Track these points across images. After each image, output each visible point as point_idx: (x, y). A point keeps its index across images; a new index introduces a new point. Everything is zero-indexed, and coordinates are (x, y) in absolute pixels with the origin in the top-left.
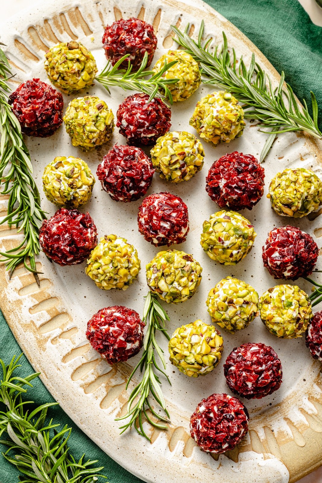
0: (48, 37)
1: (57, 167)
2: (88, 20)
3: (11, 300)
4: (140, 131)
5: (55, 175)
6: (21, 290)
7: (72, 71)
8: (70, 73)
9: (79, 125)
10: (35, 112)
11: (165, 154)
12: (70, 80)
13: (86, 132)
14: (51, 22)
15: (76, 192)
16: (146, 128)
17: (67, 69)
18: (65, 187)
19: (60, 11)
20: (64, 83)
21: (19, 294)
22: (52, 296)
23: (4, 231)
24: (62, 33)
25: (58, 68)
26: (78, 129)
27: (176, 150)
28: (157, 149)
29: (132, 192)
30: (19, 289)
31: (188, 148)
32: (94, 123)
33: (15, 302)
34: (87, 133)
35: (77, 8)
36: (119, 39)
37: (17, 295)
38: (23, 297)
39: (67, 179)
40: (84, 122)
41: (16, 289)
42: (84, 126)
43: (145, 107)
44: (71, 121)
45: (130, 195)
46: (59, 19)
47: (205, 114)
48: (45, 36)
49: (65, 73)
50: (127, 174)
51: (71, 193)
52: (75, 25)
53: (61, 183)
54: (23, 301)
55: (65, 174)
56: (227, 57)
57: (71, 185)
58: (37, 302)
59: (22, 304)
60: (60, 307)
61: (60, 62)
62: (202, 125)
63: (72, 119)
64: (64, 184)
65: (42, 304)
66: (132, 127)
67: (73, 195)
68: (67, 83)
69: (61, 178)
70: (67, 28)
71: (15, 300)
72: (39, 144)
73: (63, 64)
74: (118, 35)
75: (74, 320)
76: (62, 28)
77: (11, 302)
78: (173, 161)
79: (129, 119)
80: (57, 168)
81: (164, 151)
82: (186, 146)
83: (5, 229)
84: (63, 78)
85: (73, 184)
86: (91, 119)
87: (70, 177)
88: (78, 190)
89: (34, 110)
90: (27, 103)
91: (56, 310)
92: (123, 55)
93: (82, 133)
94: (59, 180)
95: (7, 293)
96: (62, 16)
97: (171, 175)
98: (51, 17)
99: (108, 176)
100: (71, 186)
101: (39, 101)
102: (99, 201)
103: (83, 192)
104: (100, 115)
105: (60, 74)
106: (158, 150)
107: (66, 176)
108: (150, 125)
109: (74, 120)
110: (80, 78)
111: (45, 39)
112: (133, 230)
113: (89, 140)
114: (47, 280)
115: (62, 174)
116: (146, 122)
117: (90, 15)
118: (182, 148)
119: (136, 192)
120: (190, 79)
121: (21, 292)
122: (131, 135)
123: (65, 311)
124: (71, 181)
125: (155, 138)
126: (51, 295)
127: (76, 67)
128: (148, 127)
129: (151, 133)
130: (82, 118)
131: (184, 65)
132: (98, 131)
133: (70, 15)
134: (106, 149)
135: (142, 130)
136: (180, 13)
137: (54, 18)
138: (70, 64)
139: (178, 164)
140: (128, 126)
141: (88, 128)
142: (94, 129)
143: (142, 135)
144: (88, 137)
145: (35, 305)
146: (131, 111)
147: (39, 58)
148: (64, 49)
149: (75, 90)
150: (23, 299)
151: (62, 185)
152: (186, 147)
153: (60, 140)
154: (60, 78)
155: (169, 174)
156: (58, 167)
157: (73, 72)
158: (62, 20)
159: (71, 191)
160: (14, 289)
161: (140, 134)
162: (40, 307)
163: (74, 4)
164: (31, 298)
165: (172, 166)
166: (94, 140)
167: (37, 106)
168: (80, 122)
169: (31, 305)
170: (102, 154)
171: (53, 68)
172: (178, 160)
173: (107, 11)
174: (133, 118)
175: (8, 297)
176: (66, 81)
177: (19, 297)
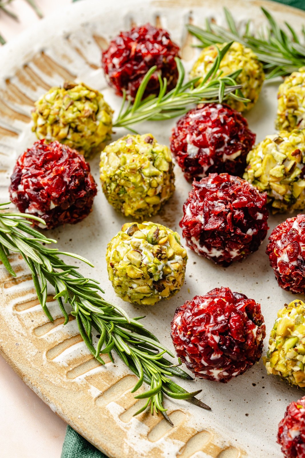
0: (18, 100)
1: (131, 232)
2: (64, 63)
3: (143, 453)
4: (221, 152)
5: (129, 245)
6: (150, 435)
7: (85, 113)
8: (84, 117)
9: (133, 171)
10: (62, 177)
11: (272, 165)
12: (86, 130)
13: (145, 178)
14: (15, 81)
15: (167, 266)
16: (226, 145)
17: (78, 113)
18: (149, 259)
19: (21, 63)
20: (77, 136)
21: (149, 440)
22: (198, 430)
23: (81, 365)
24: (34, 89)
25: (64, 117)
26: (132, 178)
27: (287, 151)
28: (255, 165)
29: (250, 232)
30: (146, 433)
31: (300, 145)
32: (152, 162)
33: (150, 452)
34: (148, 178)
35: (42, 53)
36: (133, 53)
37: (147, 442)
38: (158, 442)
39: (151, 245)
40: (139, 165)
41: (141, 435)
42: (140, 170)
43: (214, 117)
44: (118, 172)
45: (248, 236)
46: (24, 73)
47: (298, 100)
48: (14, 100)
49: (77, 120)
50: (235, 204)
51: (160, 268)
52: (49, 74)
53: (142, 253)
54: (161, 449)
55: (146, 239)
56: (282, 34)
57: (158, 253)
58: (182, 444)
59: (161, 452)
60: (218, 441)
61: (64, 107)
62: (299, 119)
63: (119, 168)
64: (146, 254)
65: (190, 445)
66: (207, 151)
67: (162, 270)
68: (82, 136)
69: (141, 247)
70: (39, 82)
71: (148, 450)
72: (71, 240)
73: (71, 107)
74: (128, 48)
75: (248, 452)
76: (34, 84)
77: (145, 454)
78: (289, 167)
79: (198, 141)
80: (130, 235)
81: (269, 161)
82: (297, 141)
83: (81, 362)
84: (76, 130)
85: (161, 251)
86: (146, 158)
87: (154, 243)
88: (169, 263)
89: (60, 174)
90: (45, 172)
91: (215, 446)
92: (145, 73)
93: (140, 182)
94: (137, 249)
95: (132, 445)
96: (27, 69)
97: (292, 191)
98: (12, 74)
99: (206, 222)
100: (160, 255)
101: (62, 161)
102: (197, 278)
103: (177, 265)
104: (154, 150)
105: (68, 124)
106: (258, 165)
107: (149, 242)
108: (231, 138)
109: (122, 169)
110: (98, 123)
111: (16, 105)
112: (268, 298)
113: (153, 190)
114: (179, 412)
115: (141, 240)
116: (224, 135)
117: (64, 56)
118: (293, 146)
119: (255, 230)
120: (252, 69)
121: (150, 437)
122: (209, 164)
123: (228, 445)
124: (156, 248)
125: (244, 157)
126: (195, 428)
127: (88, 107)
128: (229, 142)
129: (235, 151)
130: (133, 161)
131: (237, 53)
132: (161, 174)
133: (36, 63)
134: (172, 210)
135: (222, 149)
136: (186, 11)
137: (18, 74)
138: (79, 105)
139: (297, 169)
140: (200, 152)
141: (146, 172)
142: (155, 170)
143: (225, 157)
144: (150, 185)
145: (182, 448)
146: (198, 127)
147: (17, 132)
148: (62, 92)
149: (93, 145)
150: (160, 446)
151: (144, 256)
152: (298, 144)
153: (99, 223)
154: (71, 131)
155: (289, 192)
156: (133, 233)
157: (87, 114)
158: (28, 74)
159: (159, 264)
160: (139, 436)
161: (222, 156)
162: (189, 450)
163: (36, 48)
164: (170, 440)
165: (290, 177)
166: (159, 190)
167: (62, 168)
168: (133, 166)
169: (177, 449)
170: (169, 218)
171: (56, 122)
172: (295, 164)
173: (85, 44)
174: (204, 136)
175: (135, 450)
176: (81, 132)
177: (152, 445)
